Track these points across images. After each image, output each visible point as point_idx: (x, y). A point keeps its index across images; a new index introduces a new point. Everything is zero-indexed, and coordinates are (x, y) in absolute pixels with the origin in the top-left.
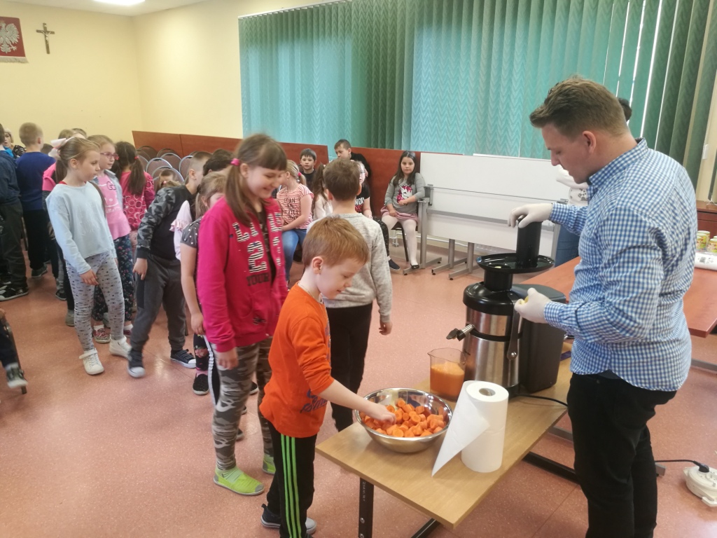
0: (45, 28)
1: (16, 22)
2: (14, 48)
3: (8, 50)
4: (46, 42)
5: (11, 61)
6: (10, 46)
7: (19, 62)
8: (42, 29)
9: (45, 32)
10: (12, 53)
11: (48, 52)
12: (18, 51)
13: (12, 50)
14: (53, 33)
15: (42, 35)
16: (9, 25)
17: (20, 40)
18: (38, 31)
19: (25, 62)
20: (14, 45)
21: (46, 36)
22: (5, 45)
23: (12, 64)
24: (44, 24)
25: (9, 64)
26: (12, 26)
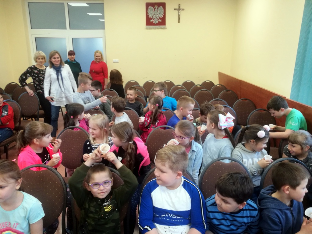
0: (179, 7)
1: (163, 5)
2: (160, 21)
3: (157, 22)
4: (179, 15)
5: (157, 29)
6: (158, 20)
7: (162, 28)
8: (177, 8)
9: (179, 9)
10: (159, 24)
11: (179, 22)
12: (162, 22)
13: (159, 22)
14: (183, 10)
15: (177, 12)
16: (160, 7)
17: (164, 16)
18: (175, 9)
19: (165, 28)
20: (160, 19)
21: (179, 12)
22: (156, 19)
23: (158, 30)
24: (179, 5)
25: (156, 30)
26: (161, 7)
